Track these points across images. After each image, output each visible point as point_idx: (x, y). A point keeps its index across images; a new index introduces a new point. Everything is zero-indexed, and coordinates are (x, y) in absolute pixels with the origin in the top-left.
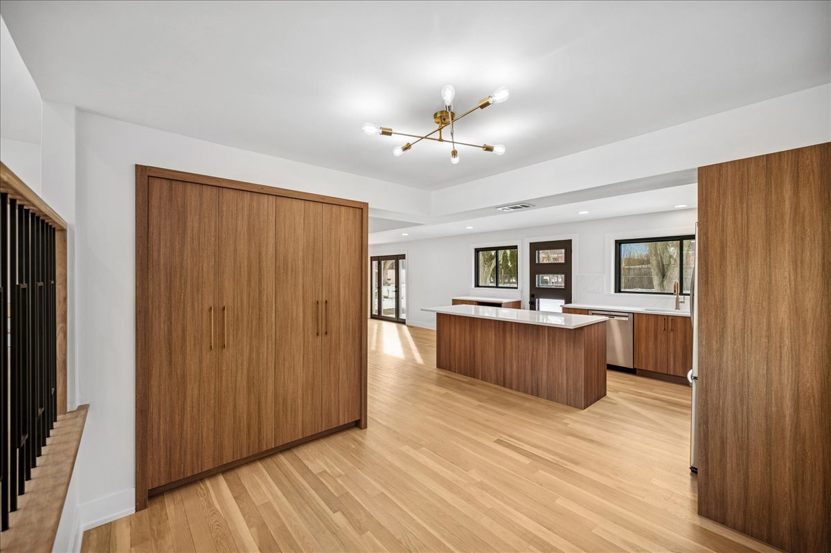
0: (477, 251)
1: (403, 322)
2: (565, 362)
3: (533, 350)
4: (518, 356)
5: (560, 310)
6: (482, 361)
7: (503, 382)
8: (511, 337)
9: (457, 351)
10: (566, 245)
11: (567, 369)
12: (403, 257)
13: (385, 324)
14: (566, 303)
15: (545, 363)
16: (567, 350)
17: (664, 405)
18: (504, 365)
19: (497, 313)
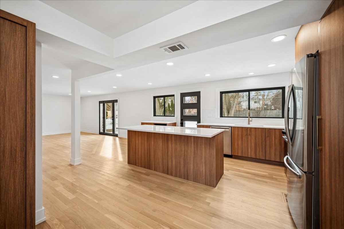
0: (155, 98)
1: (117, 136)
2: (204, 158)
3: (185, 151)
4: (176, 156)
5: (196, 126)
6: (154, 159)
7: (167, 172)
8: (172, 144)
9: (140, 153)
10: (197, 94)
11: (205, 162)
12: (116, 101)
13: (107, 137)
14: (198, 123)
15: (192, 159)
16: (205, 150)
17: (253, 177)
18: (167, 161)
19: (165, 130)
